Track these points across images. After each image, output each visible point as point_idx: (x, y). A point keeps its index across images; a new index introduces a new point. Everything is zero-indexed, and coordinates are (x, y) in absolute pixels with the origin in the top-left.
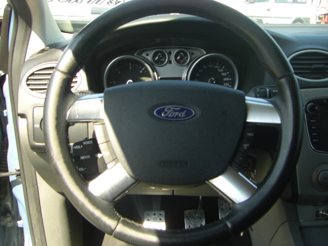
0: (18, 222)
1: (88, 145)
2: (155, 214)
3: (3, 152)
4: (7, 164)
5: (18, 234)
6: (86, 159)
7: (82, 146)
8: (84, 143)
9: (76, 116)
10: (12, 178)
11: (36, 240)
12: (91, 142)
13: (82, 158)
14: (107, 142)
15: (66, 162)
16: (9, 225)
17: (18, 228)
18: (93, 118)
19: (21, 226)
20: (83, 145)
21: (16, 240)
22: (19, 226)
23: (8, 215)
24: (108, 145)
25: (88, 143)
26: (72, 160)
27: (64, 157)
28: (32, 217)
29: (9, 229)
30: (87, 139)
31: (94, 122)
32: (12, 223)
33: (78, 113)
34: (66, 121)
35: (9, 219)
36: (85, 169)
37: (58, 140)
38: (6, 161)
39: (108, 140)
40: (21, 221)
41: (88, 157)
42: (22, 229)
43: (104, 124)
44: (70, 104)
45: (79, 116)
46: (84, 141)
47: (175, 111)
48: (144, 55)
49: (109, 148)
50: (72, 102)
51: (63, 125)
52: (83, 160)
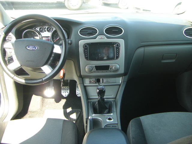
2: (50, 88)
47: (32, 47)
48: (37, 29)
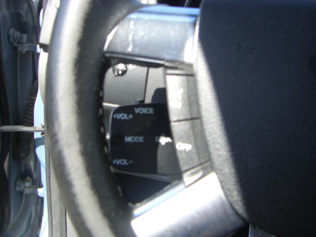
0: (39, 190)
1: (144, 115)
3: (31, 99)
4: (33, 116)
5: (37, 204)
6: (135, 143)
7: (131, 116)
8: (137, 111)
9: (128, 46)
10: (37, 135)
11: (54, 222)
12: (151, 111)
13: (129, 139)
14: (192, 119)
15: (86, 154)
16: (28, 191)
17: (38, 197)
18: (167, 57)
19: (42, 196)
20: (133, 113)
21: (33, 210)
22: (39, 194)
23: (28, 178)
24: (193, 127)
25: (145, 111)
26: (102, 149)
27: (84, 140)
28: (52, 192)
29: (28, 195)
30: (142, 104)
31: (166, 67)
32: (31, 189)
33: (133, 40)
34: (103, 54)
35: (27, 184)
36: (131, 162)
37: (75, 96)
38: (33, 112)
39: (195, 116)
40: (42, 189)
41: (141, 139)
42: (42, 199)
43: (192, 75)
44: (119, 15)
45: (135, 46)
46: (137, 106)
49: (195, 135)
50: (125, 11)
51: (93, 61)
52: (129, 143)
